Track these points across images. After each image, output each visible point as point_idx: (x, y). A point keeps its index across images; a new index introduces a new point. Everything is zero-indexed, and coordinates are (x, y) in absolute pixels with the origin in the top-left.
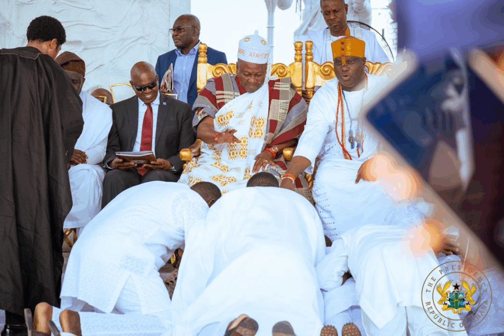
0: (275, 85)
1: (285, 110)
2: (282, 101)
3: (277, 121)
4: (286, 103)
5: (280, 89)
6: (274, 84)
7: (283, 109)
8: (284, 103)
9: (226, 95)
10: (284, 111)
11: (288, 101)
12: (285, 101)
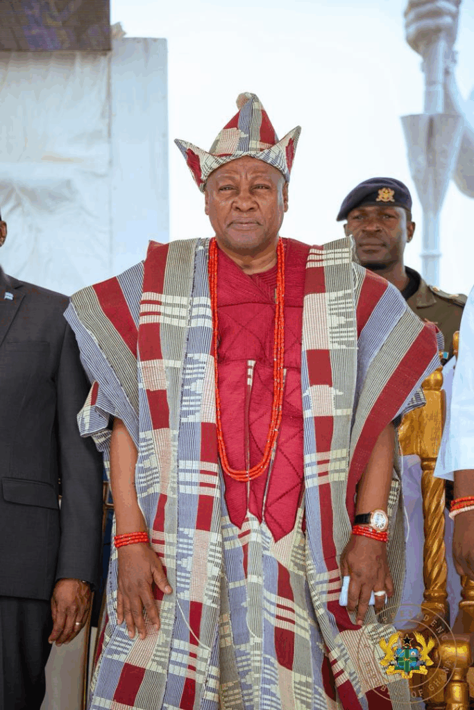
0: (310, 257)
1: (347, 315)
2: (333, 295)
3: (326, 352)
4: (346, 296)
5: (324, 264)
6: (308, 254)
7: (339, 315)
8: (338, 298)
9: (167, 304)
10: (343, 320)
11: (349, 291)
12: (341, 293)
